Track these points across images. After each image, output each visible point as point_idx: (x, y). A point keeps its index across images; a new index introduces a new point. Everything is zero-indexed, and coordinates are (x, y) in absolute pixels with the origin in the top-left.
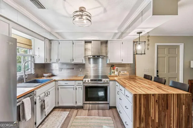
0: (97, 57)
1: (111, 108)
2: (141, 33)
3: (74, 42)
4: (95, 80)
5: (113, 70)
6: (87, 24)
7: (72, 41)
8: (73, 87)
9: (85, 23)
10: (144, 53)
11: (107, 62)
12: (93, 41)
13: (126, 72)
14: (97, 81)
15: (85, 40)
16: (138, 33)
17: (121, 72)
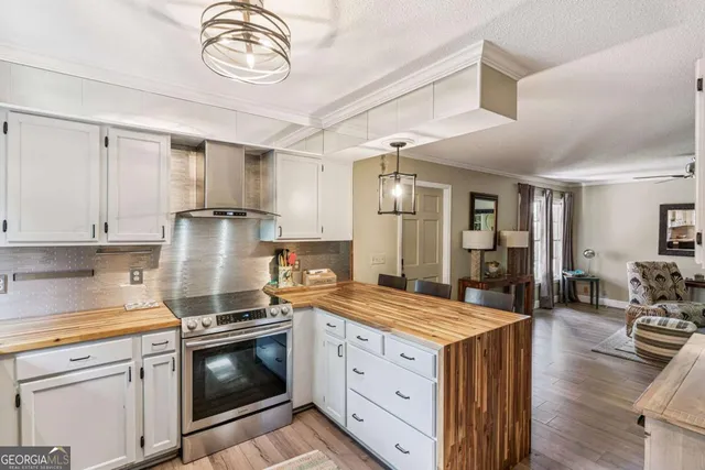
0: (235, 214)
1: (297, 413)
2: (403, 144)
3: (113, 134)
4: (238, 317)
5: (287, 268)
6: (251, 74)
7: (97, 127)
8: (123, 367)
9: (246, 66)
10: (392, 210)
11: (259, 236)
12: (213, 146)
13: (325, 271)
14: (245, 319)
15: (172, 135)
16: (393, 145)
17: (312, 272)
